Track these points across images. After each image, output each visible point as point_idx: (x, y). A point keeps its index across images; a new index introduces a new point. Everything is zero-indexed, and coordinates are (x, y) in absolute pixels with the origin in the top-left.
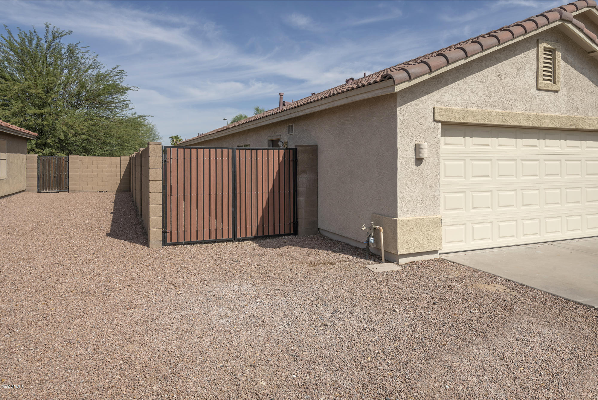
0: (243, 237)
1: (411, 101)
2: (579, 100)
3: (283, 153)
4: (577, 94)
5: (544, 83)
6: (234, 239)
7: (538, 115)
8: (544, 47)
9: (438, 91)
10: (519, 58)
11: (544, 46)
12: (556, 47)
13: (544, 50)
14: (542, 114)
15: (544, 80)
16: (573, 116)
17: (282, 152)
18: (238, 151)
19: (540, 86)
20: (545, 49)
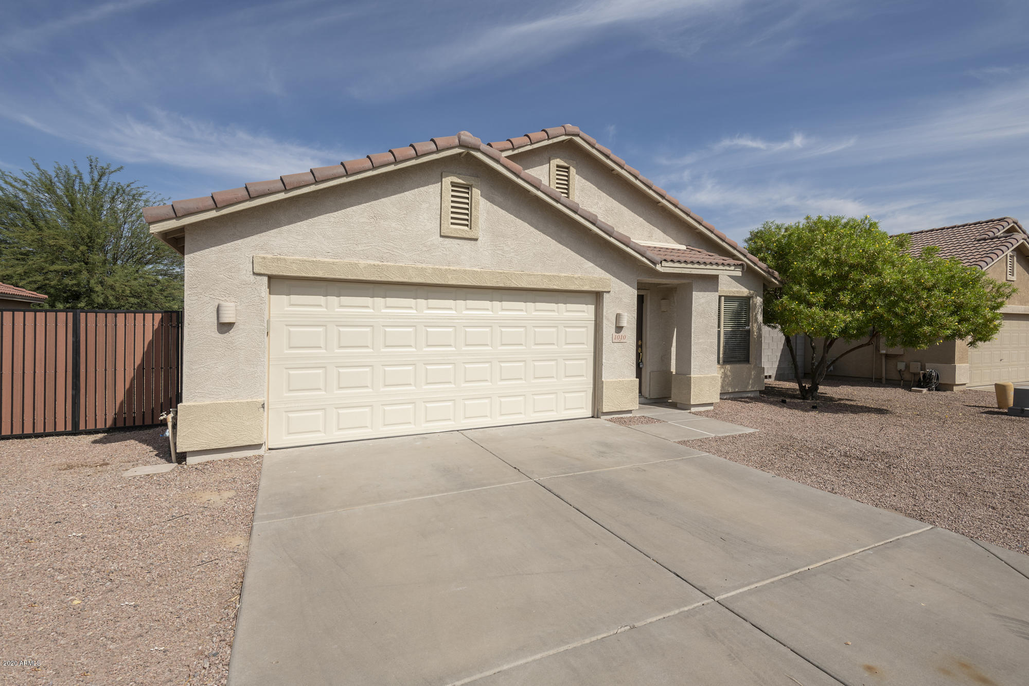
0: (91, 428)
1: (212, 247)
2: (512, 251)
3: (161, 317)
4: (509, 243)
5: (451, 228)
6: (76, 432)
7: (440, 269)
8: (451, 182)
9: (261, 234)
10: (409, 196)
11: (451, 180)
12: (472, 182)
13: (453, 186)
14: (449, 267)
15: (452, 224)
16: (502, 271)
17: (158, 316)
18: (83, 315)
19: (444, 231)
20: (453, 184)
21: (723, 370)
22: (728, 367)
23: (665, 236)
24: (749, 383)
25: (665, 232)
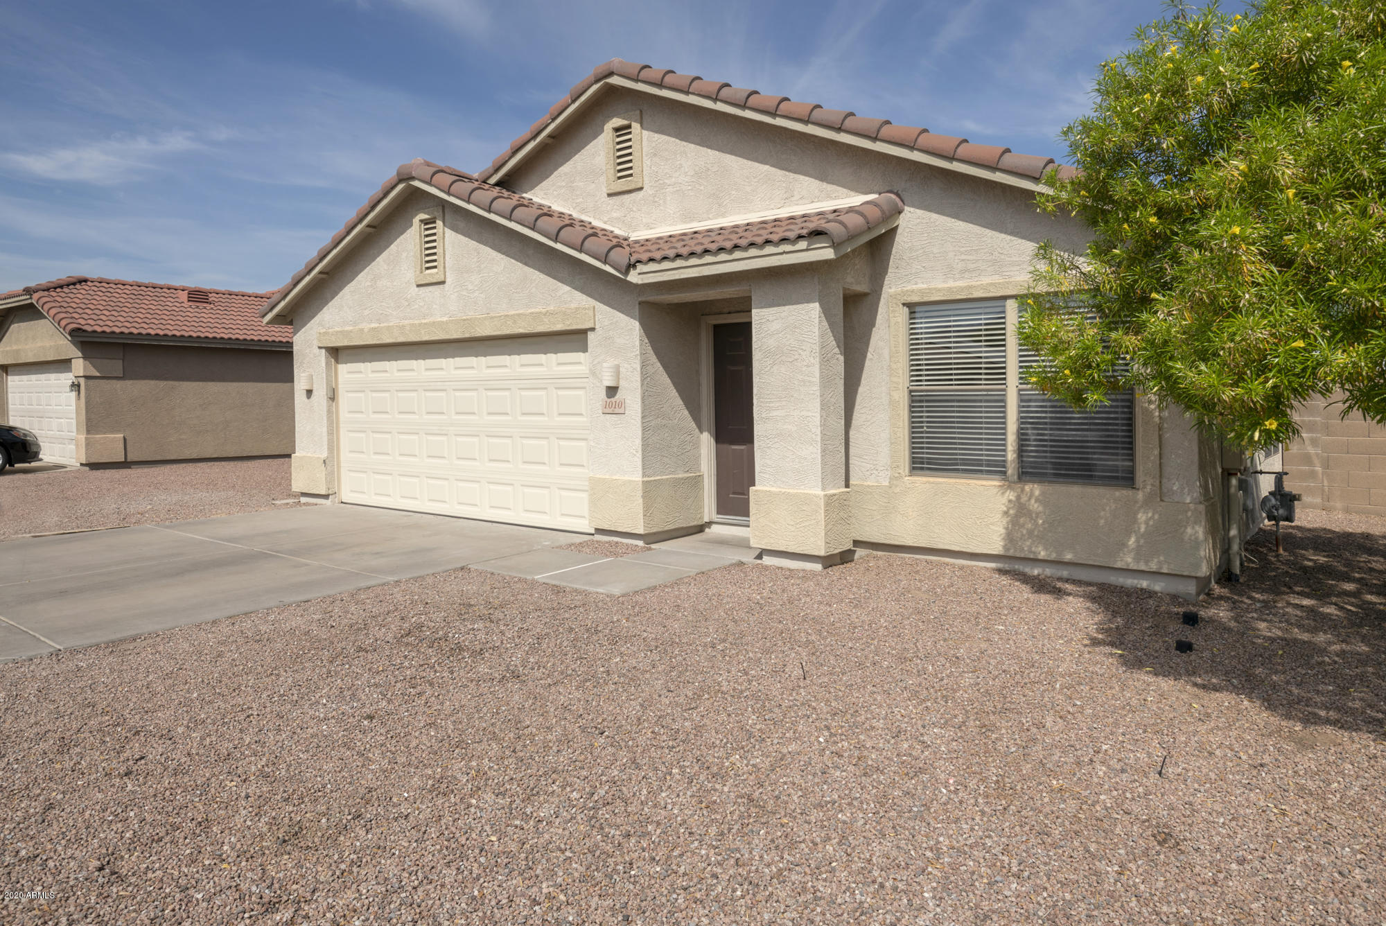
2: (476, 288)
4: (473, 279)
5: (422, 275)
7: (415, 324)
8: (421, 221)
9: (321, 312)
11: (419, 219)
12: (435, 214)
13: (425, 224)
14: (423, 321)
15: (426, 268)
16: (466, 317)
21: (1011, 495)
22: (1034, 489)
23: (825, 185)
24: (1124, 545)
25: (823, 178)
